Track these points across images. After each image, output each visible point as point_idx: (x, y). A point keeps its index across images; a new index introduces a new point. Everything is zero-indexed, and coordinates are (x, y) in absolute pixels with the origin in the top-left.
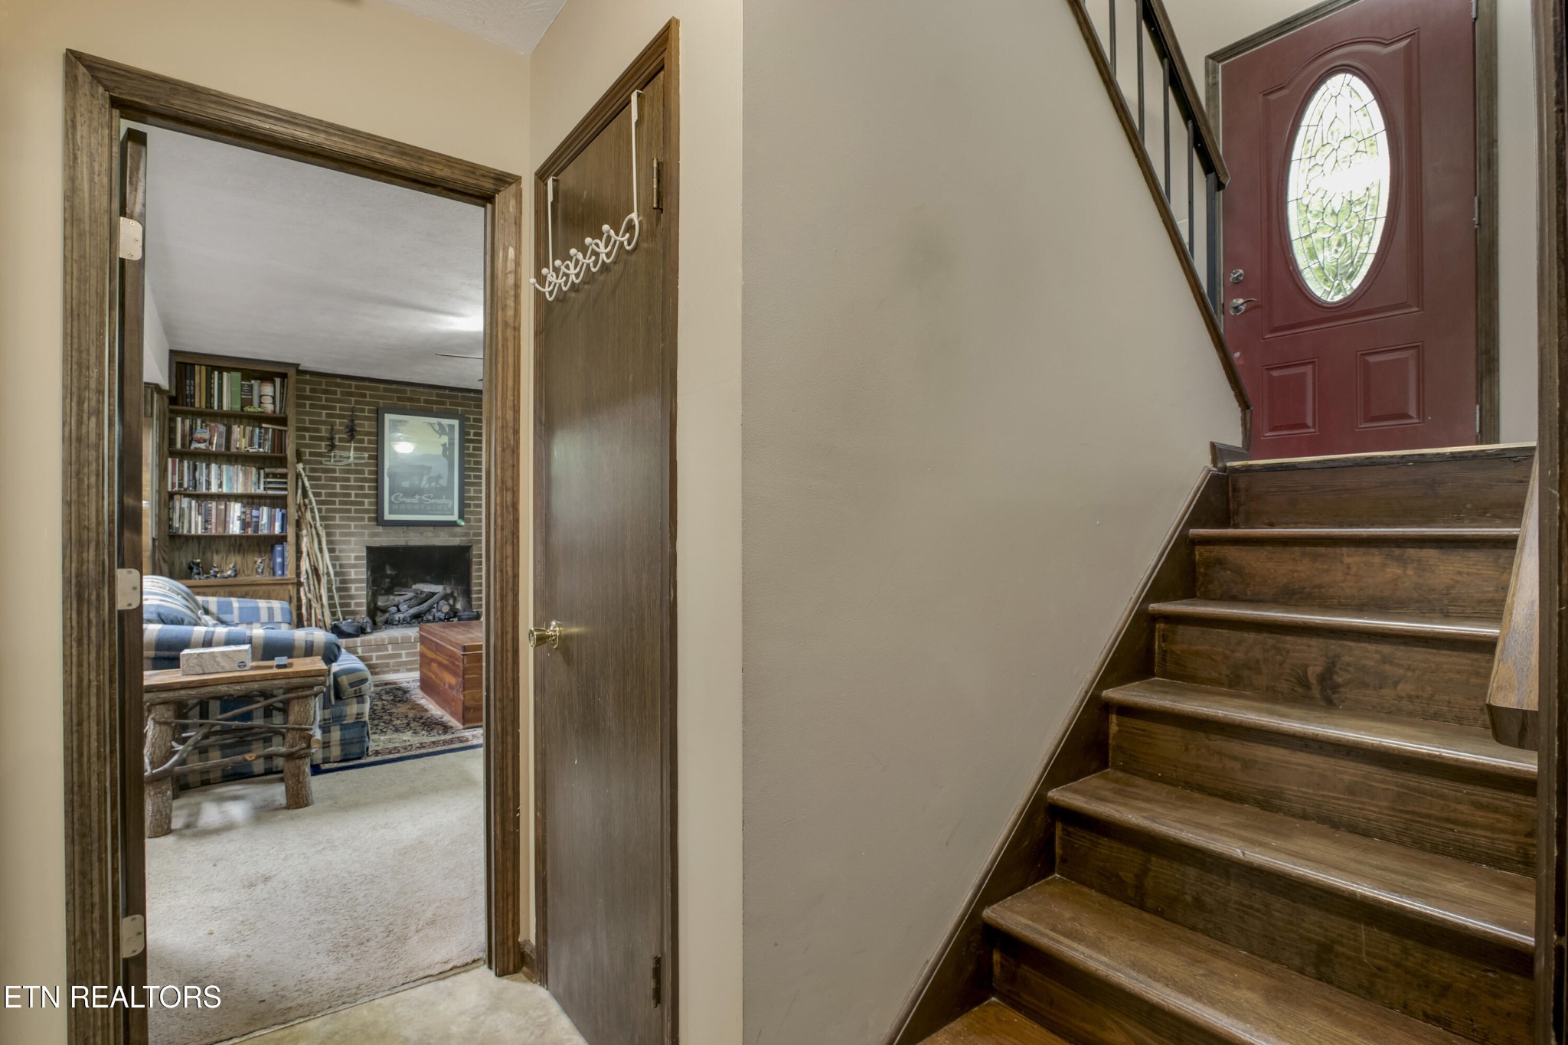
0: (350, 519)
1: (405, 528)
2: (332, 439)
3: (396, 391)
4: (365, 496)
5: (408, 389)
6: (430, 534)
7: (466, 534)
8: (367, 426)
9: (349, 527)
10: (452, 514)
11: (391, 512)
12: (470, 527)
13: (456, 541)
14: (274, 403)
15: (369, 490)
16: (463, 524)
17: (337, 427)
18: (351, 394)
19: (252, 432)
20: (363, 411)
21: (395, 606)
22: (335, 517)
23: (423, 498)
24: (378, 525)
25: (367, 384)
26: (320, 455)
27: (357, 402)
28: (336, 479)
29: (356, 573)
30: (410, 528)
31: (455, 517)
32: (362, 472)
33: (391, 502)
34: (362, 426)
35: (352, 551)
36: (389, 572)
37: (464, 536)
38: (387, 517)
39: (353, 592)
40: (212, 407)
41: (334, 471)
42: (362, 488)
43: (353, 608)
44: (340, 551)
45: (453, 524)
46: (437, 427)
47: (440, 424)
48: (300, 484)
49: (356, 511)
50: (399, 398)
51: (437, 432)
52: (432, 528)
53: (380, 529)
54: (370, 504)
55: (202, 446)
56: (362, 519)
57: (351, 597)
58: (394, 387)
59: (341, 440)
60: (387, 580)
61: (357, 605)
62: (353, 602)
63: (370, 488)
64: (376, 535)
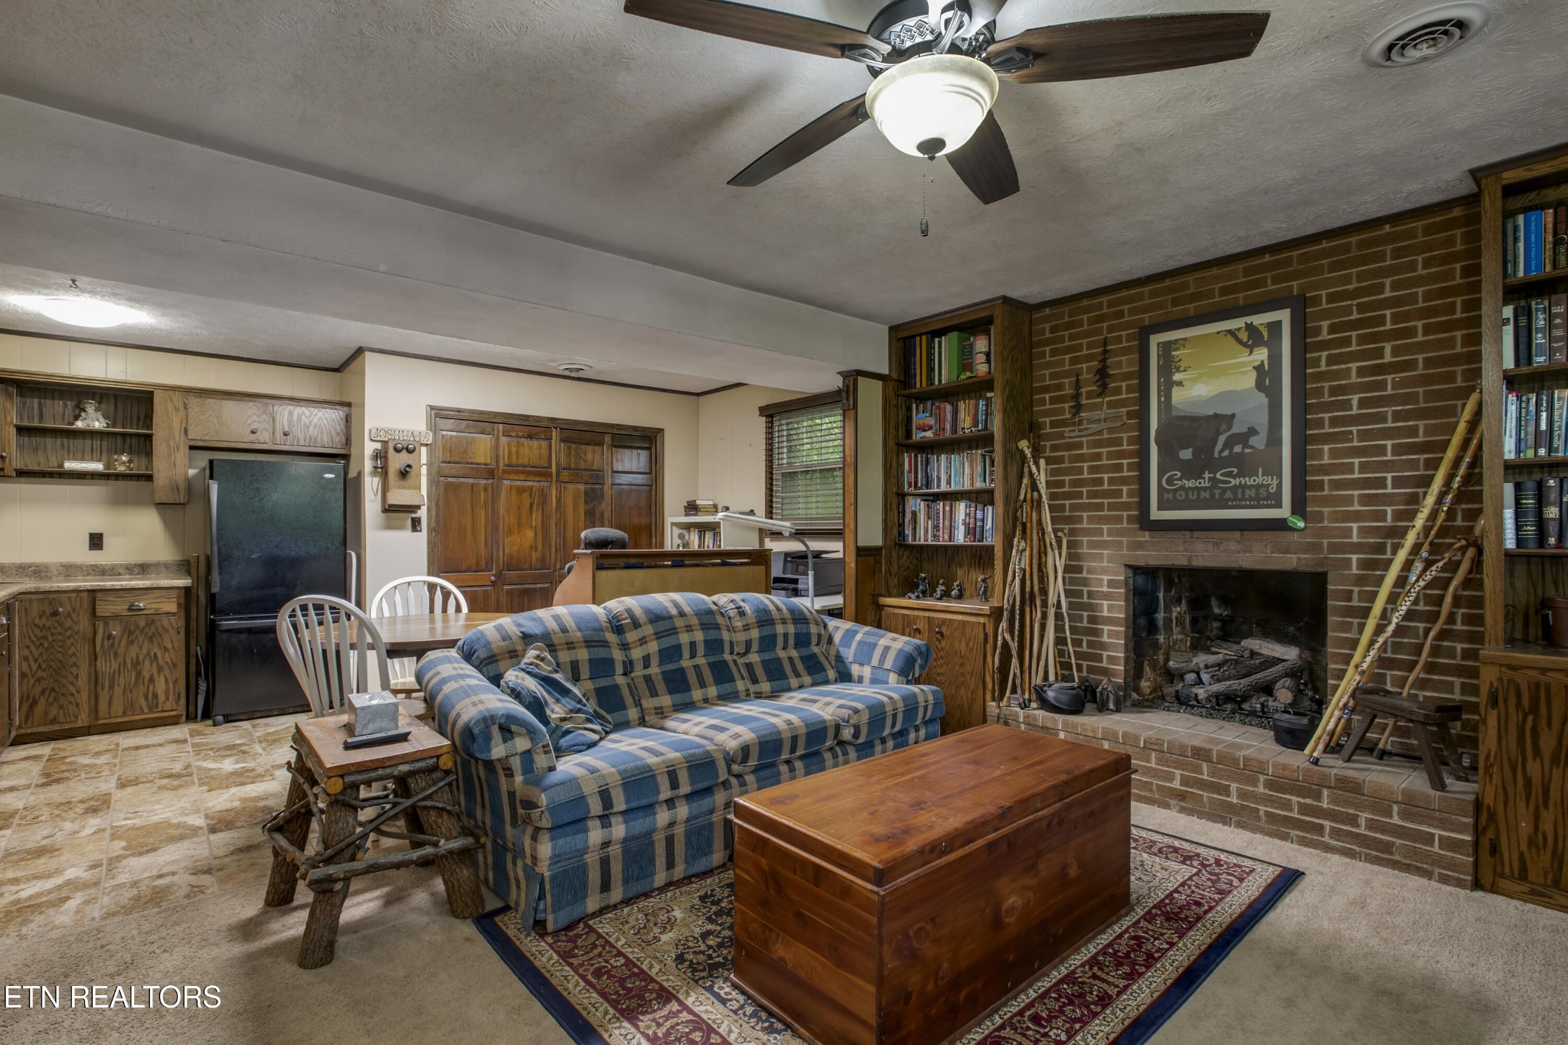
0: (1102, 520)
1: (1187, 534)
2: (1077, 397)
3: (1170, 290)
4: (1123, 481)
5: (1190, 278)
6: (1233, 546)
7: (1315, 548)
8: (1124, 363)
9: (1100, 532)
10: (1279, 505)
11: (1161, 507)
12: (1324, 533)
13: (1290, 561)
14: (988, 361)
15: (1129, 470)
16: (1301, 524)
17: (1085, 376)
18: (1101, 319)
19: (977, 405)
20: (1119, 339)
21: (1193, 671)
22: (1081, 517)
23: (1218, 476)
24: (1142, 528)
25: (1125, 293)
26: (1063, 423)
27: (1111, 329)
28: (1082, 458)
29: (1110, 608)
30: (1196, 534)
31: (1284, 512)
32: (1118, 442)
33: (1161, 490)
34: (1119, 364)
35: (1105, 571)
36: (1217, 611)
37: (1306, 551)
38: (1156, 514)
39: (1105, 639)
40: (932, 384)
41: (1079, 446)
42: (1118, 468)
43: (1105, 664)
44: (1089, 572)
45: (1280, 525)
46: (1244, 336)
47: (1250, 327)
48: (1026, 470)
49: (1112, 507)
50: (1176, 302)
51: (1245, 345)
52: (1237, 534)
53: (1146, 536)
54: (1130, 494)
55: (929, 434)
56: (1119, 519)
57: (1103, 646)
58: (1168, 283)
59: (1090, 395)
60: (1216, 624)
61: (1111, 659)
62: (1105, 654)
63: (1130, 467)
64: (1139, 546)
